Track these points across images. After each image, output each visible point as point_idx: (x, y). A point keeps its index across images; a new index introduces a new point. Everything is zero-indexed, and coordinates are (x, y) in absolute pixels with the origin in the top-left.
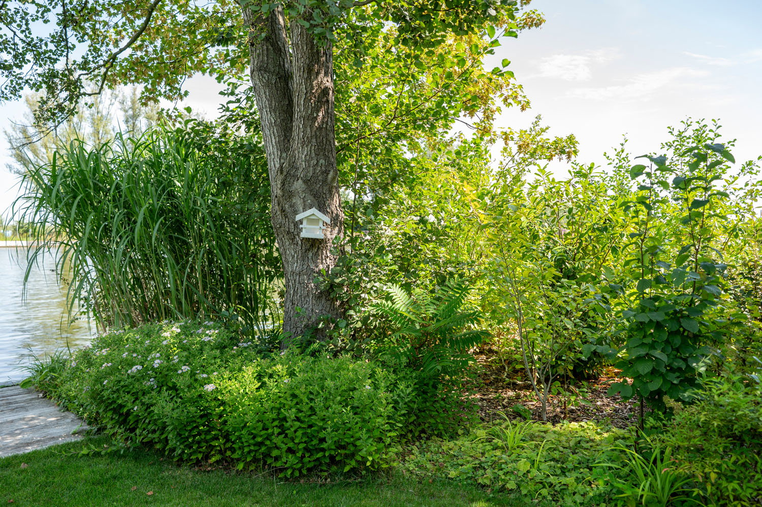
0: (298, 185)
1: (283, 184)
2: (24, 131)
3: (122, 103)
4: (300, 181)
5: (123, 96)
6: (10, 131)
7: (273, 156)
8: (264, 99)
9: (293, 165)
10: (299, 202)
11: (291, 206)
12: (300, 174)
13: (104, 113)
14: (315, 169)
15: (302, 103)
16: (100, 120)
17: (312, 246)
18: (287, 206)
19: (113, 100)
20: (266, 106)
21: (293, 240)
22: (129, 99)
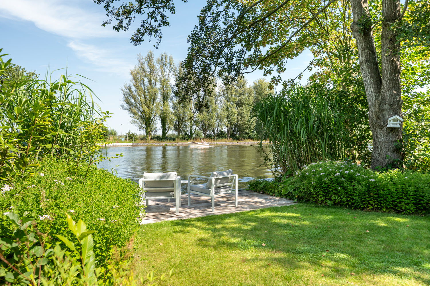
0: (386, 107)
1: (379, 106)
2: (130, 89)
3: (174, 71)
4: (387, 105)
5: (175, 68)
6: (124, 89)
7: (371, 96)
8: (368, 73)
9: (383, 99)
10: (386, 113)
11: (383, 115)
12: (387, 102)
13: (166, 77)
14: (394, 100)
15: (389, 74)
16: (165, 81)
17: (391, 131)
18: (380, 115)
19: (171, 70)
20: (368, 76)
21: (382, 128)
22: (178, 69)
